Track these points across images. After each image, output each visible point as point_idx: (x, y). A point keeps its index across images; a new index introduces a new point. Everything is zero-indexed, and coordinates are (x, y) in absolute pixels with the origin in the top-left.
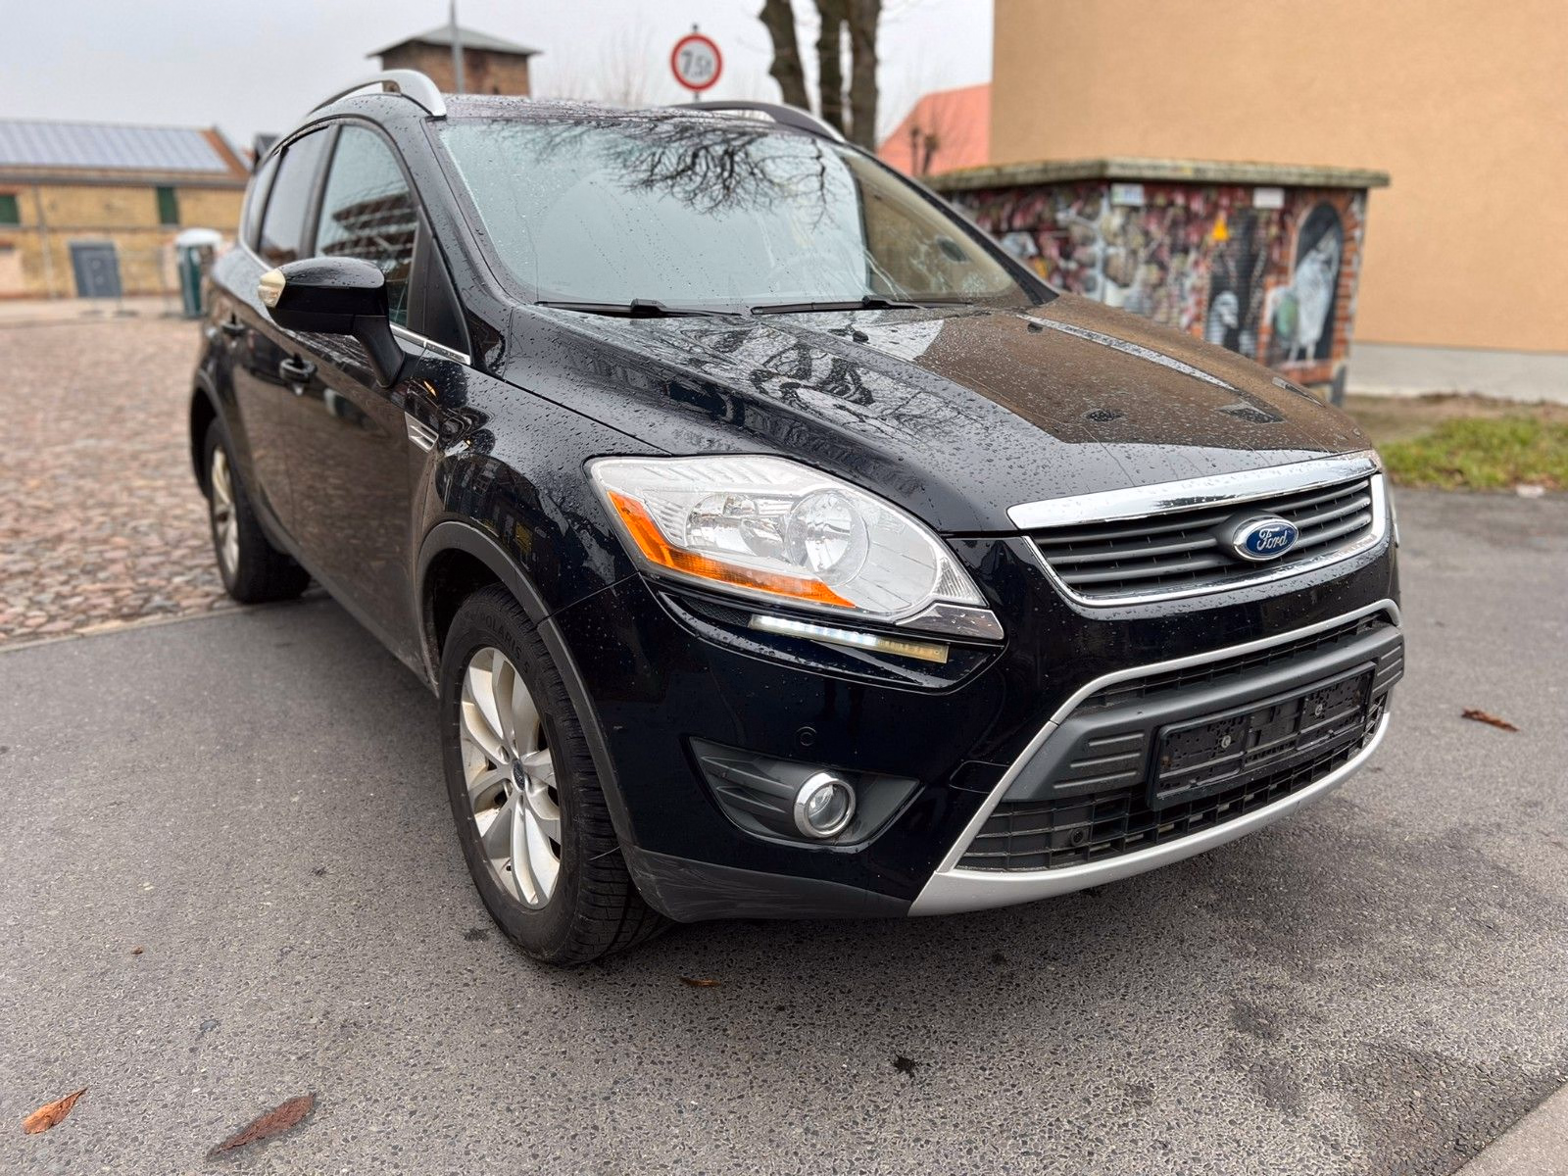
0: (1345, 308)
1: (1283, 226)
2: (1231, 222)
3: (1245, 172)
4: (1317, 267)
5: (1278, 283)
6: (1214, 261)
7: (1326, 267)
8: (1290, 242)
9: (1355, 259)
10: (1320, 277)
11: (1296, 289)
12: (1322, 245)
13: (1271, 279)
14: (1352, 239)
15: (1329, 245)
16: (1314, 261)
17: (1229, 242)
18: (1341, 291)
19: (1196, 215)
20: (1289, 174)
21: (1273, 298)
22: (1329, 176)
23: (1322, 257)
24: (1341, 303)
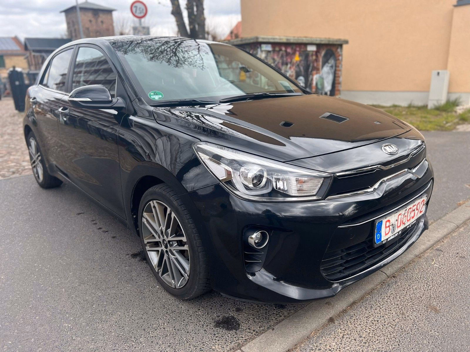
0: (338, 80)
1: (317, 56)
2: (300, 55)
3: (303, 40)
4: (328, 68)
5: (317, 73)
6: (296, 67)
7: (331, 68)
8: (319, 61)
9: (340, 66)
10: (330, 71)
11: (322, 75)
12: (330, 61)
13: (314, 72)
14: (339, 59)
15: (332, 62)
16: (327, 66)
17: (300, 61)
18: (337, 75)
19: (289, 53)
20: (317, 40)
21: (315, 78)
22: (329, 41)
23: (330, 65)
24: (337, 79)
